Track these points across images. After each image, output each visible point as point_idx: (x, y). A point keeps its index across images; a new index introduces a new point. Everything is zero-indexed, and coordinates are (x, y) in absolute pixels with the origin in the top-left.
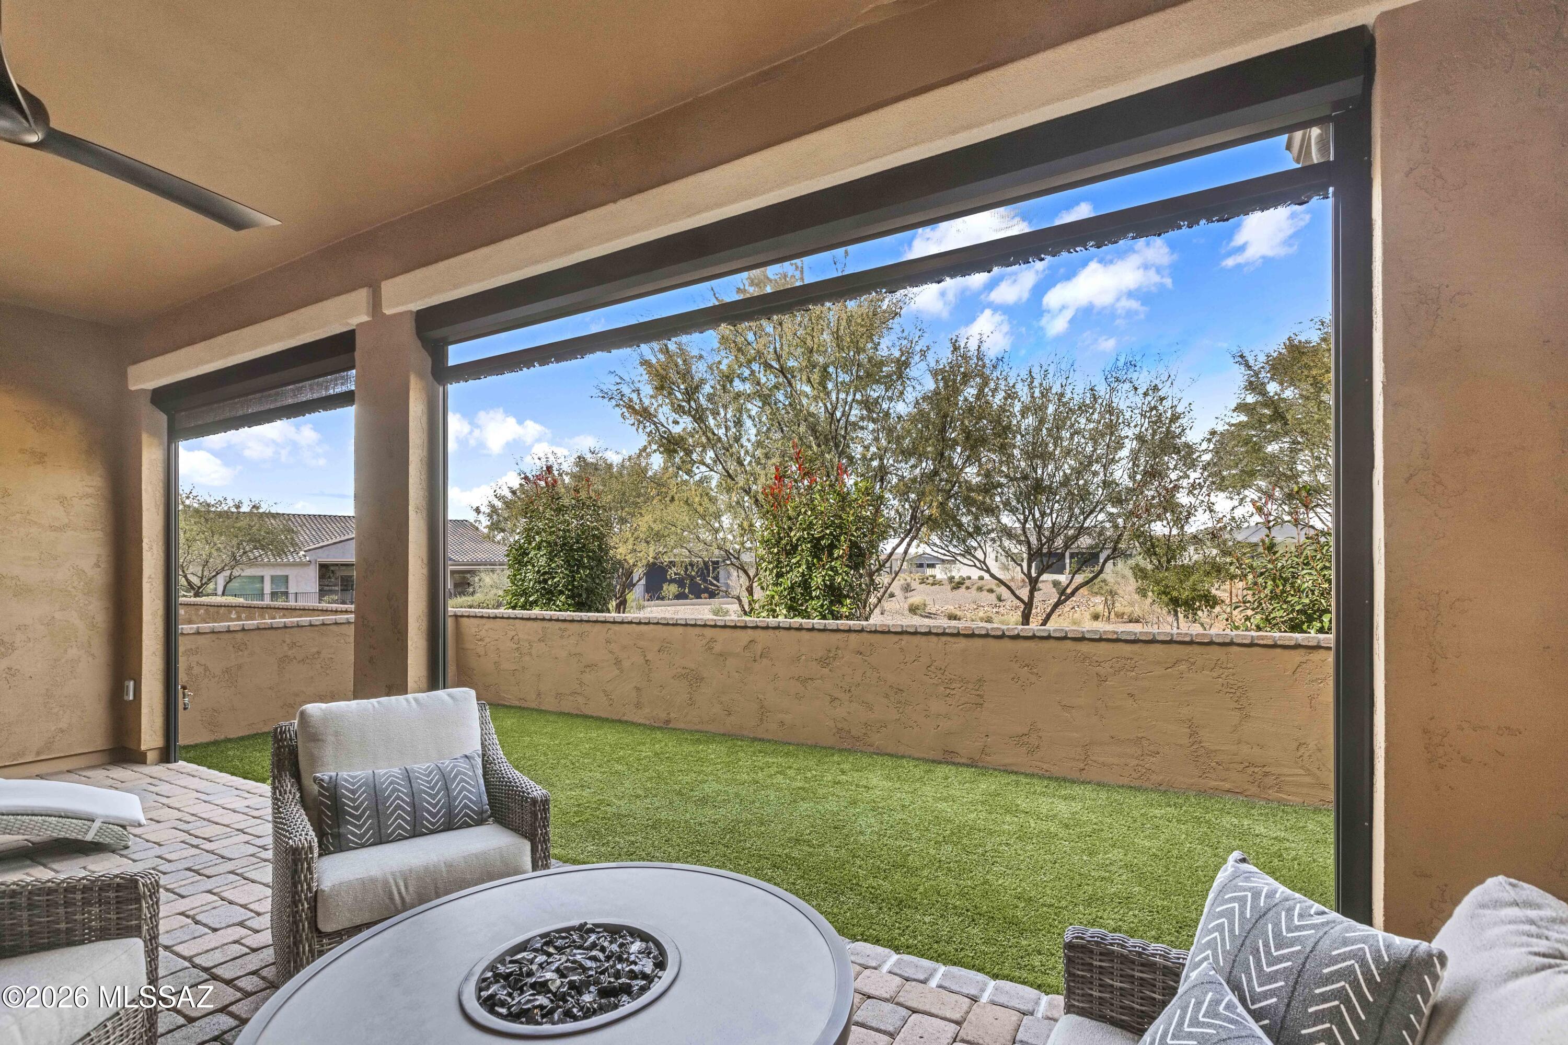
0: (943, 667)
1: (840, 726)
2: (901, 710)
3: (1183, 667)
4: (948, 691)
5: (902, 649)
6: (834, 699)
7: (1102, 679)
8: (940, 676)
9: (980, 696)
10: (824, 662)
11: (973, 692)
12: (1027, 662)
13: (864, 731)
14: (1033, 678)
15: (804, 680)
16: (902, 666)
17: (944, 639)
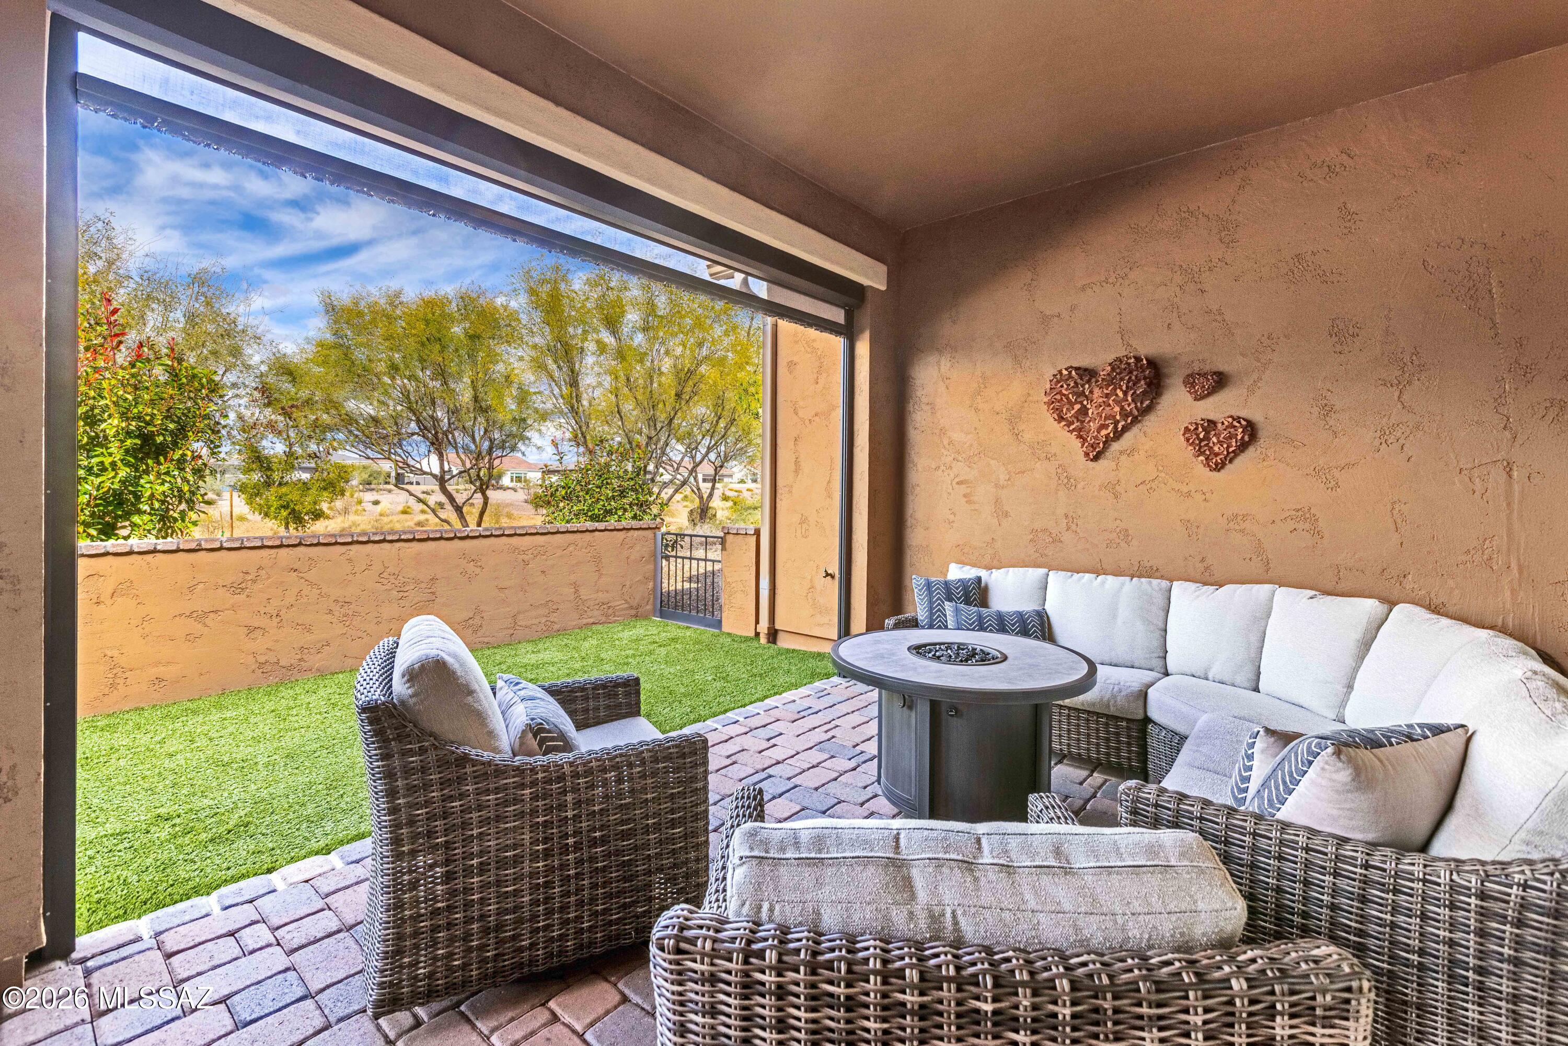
0: (397, 573)
1: (262, 659)
2: (347, 624)
3: (571, 548)
4: (401, 594)
5: (350, 560)
6: (251, 630)
7: (526, 563)
8: (393, 581)
9: (433, 593)
10: (237, 588)
11: (427, 591)
12: (473, 558)
13: (299, 657)
14: (478, 570)
15: (201, 617)
16: (350, 577)
17: (398, 545)
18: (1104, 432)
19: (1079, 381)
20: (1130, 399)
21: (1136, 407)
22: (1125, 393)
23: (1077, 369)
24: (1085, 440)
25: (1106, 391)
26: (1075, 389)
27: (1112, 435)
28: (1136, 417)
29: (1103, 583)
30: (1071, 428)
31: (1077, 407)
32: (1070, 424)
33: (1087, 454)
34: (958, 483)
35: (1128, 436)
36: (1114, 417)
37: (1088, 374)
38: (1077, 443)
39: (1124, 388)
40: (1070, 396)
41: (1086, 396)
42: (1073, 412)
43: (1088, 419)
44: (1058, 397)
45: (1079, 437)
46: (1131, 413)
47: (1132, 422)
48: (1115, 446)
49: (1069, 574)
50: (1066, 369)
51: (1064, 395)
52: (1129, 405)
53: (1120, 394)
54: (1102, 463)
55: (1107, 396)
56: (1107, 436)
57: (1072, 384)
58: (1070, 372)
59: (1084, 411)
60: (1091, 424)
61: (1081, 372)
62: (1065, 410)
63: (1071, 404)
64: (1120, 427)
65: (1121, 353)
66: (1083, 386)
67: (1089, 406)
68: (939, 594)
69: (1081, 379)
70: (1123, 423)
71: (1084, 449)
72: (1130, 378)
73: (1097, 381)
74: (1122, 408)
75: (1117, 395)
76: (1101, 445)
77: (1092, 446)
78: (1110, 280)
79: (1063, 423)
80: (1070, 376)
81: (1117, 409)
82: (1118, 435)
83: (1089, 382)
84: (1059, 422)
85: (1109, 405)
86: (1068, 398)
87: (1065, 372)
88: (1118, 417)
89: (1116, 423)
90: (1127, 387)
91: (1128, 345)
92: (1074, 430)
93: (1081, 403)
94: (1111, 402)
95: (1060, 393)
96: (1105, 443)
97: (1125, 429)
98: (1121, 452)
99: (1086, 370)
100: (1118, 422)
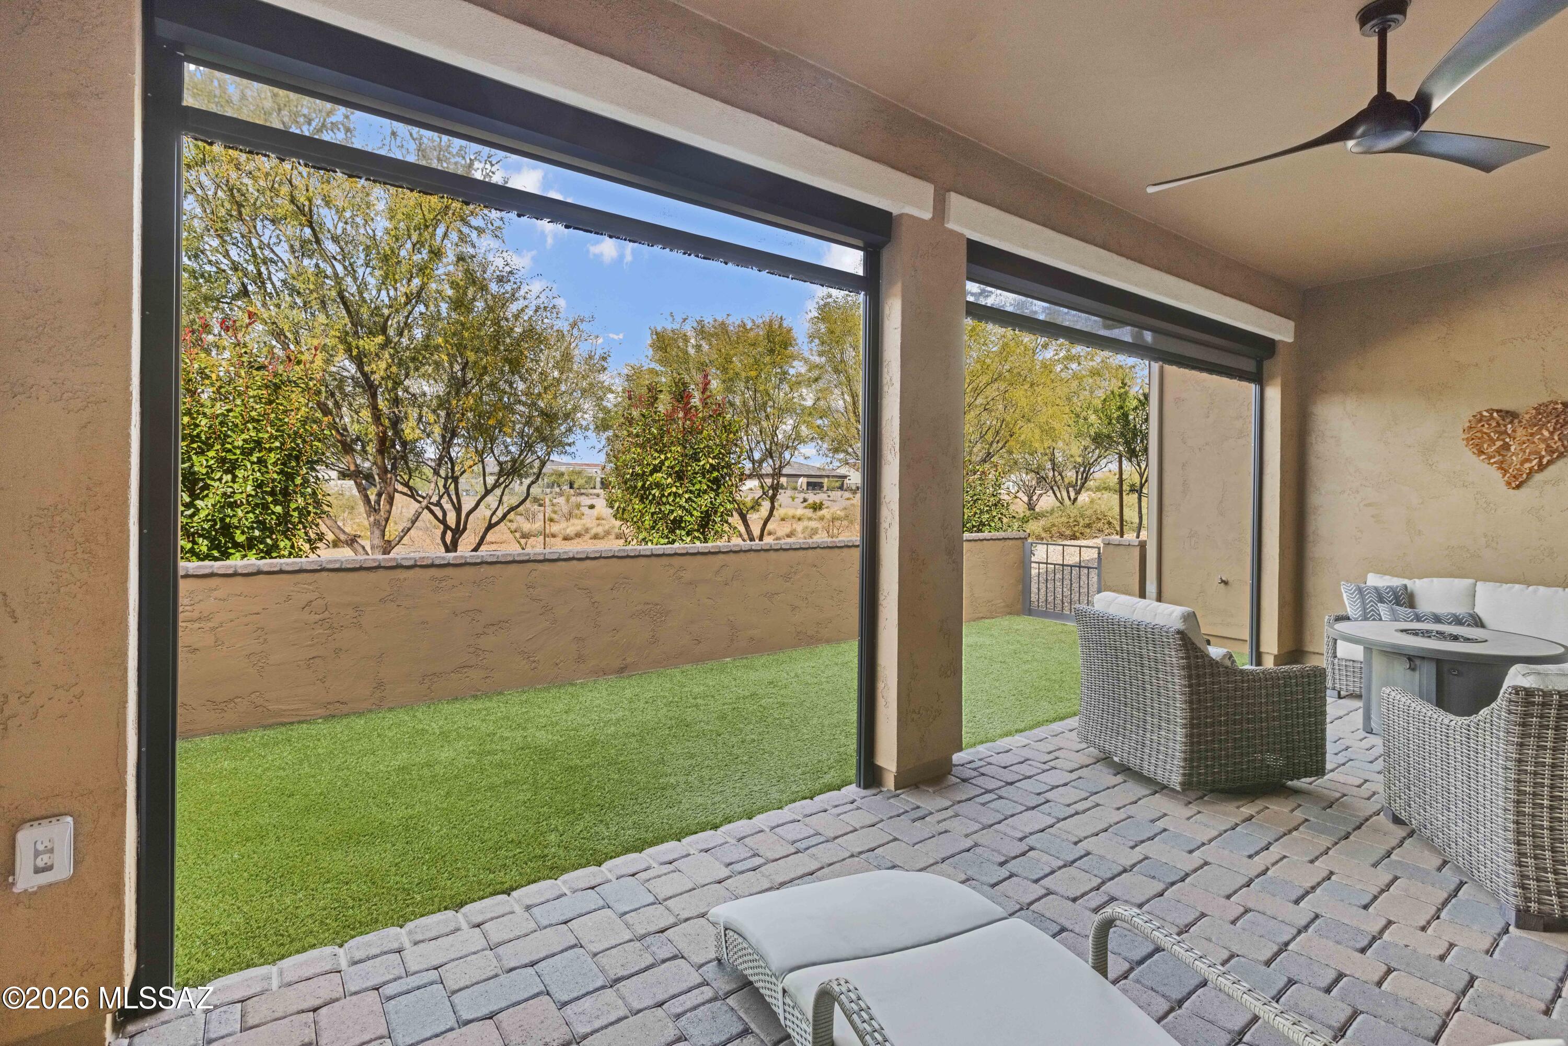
18: (1527, 465)
19: (1501, 422)
20: (1556, 438)
21: (1563, 445)
22: (1552, 433)
23: (1498, 411)
24: (1506, 471)
25: (1530, 431)
26: (1498, 429)
27: (1536, 468)
28: (1562, 453)
29: (1535, 592)
30: (1492, 461)
31: (1499, 443)
32: (1490, 458)
33: (1509, 484)
34: (1365, 505)
35: (1551, 468)
36: (1539, 453)
37: (1511, 415)
38: (1499, 474)
39: (1551, 429)
40: (1492, 434)
41: (1509, 435)
42: (1494, 448)
43: (1510, 454)
44: (1479, 435)
45: (1501, 468)
46: (1557, 450)
47: (1558, 457)
48: (1538, 477)
49: (1498, 584)
50: (1487, 411)
51: (1486, 433)
52: (1555, 443)
53: (1546, 434)
54: (1524, 491)
55: (1532, 435)
56: (1531, 469)
57: (1494, 424)
58: (1491, 414)
59: (1506, 447)
60: (1514, 458)
61: (1503, 414)
62: (1485, 446)
63: (1493, 442)
64: (1545, 461)
65: (1545, 399)
66: (1505, 426)
67: (1511, 443)
68: (1371, 597)
69: (1504, 420)
70: (1549, 458)
71: (1506, 478)
72: (1557, 421)
73: (1520, 422)
74: (1548, 446)
75: (1542, 434)
76: (1525, 476)
77: (1514, 477)
78: (1533, 336)
79: (1484, 457)
80: (1492, 417)
81: (1543, 446)
82: (1542, 467)
83: (1511, 422)
84: (1479, 456)
85: (1534, 443)
86: (1489, 436)
87: (1485, 414)
88: (1543, 453)
89: (1541, 458)
90: (1554, 428)
91: (1552, 391)
92: (1495, 463)
93: (1503, 440)
94: (1536, 440)
95: (1481, 431)
96: (1528, 474)
97: (1550, 463)
98: (1545, 482)
99: (1507, 412)
100: (1544, 457)
